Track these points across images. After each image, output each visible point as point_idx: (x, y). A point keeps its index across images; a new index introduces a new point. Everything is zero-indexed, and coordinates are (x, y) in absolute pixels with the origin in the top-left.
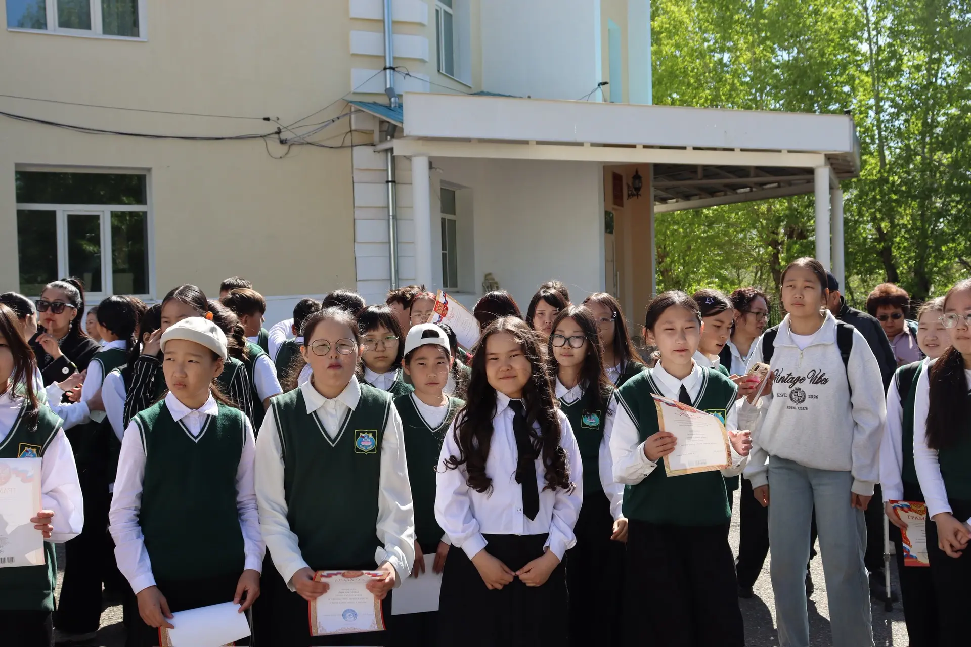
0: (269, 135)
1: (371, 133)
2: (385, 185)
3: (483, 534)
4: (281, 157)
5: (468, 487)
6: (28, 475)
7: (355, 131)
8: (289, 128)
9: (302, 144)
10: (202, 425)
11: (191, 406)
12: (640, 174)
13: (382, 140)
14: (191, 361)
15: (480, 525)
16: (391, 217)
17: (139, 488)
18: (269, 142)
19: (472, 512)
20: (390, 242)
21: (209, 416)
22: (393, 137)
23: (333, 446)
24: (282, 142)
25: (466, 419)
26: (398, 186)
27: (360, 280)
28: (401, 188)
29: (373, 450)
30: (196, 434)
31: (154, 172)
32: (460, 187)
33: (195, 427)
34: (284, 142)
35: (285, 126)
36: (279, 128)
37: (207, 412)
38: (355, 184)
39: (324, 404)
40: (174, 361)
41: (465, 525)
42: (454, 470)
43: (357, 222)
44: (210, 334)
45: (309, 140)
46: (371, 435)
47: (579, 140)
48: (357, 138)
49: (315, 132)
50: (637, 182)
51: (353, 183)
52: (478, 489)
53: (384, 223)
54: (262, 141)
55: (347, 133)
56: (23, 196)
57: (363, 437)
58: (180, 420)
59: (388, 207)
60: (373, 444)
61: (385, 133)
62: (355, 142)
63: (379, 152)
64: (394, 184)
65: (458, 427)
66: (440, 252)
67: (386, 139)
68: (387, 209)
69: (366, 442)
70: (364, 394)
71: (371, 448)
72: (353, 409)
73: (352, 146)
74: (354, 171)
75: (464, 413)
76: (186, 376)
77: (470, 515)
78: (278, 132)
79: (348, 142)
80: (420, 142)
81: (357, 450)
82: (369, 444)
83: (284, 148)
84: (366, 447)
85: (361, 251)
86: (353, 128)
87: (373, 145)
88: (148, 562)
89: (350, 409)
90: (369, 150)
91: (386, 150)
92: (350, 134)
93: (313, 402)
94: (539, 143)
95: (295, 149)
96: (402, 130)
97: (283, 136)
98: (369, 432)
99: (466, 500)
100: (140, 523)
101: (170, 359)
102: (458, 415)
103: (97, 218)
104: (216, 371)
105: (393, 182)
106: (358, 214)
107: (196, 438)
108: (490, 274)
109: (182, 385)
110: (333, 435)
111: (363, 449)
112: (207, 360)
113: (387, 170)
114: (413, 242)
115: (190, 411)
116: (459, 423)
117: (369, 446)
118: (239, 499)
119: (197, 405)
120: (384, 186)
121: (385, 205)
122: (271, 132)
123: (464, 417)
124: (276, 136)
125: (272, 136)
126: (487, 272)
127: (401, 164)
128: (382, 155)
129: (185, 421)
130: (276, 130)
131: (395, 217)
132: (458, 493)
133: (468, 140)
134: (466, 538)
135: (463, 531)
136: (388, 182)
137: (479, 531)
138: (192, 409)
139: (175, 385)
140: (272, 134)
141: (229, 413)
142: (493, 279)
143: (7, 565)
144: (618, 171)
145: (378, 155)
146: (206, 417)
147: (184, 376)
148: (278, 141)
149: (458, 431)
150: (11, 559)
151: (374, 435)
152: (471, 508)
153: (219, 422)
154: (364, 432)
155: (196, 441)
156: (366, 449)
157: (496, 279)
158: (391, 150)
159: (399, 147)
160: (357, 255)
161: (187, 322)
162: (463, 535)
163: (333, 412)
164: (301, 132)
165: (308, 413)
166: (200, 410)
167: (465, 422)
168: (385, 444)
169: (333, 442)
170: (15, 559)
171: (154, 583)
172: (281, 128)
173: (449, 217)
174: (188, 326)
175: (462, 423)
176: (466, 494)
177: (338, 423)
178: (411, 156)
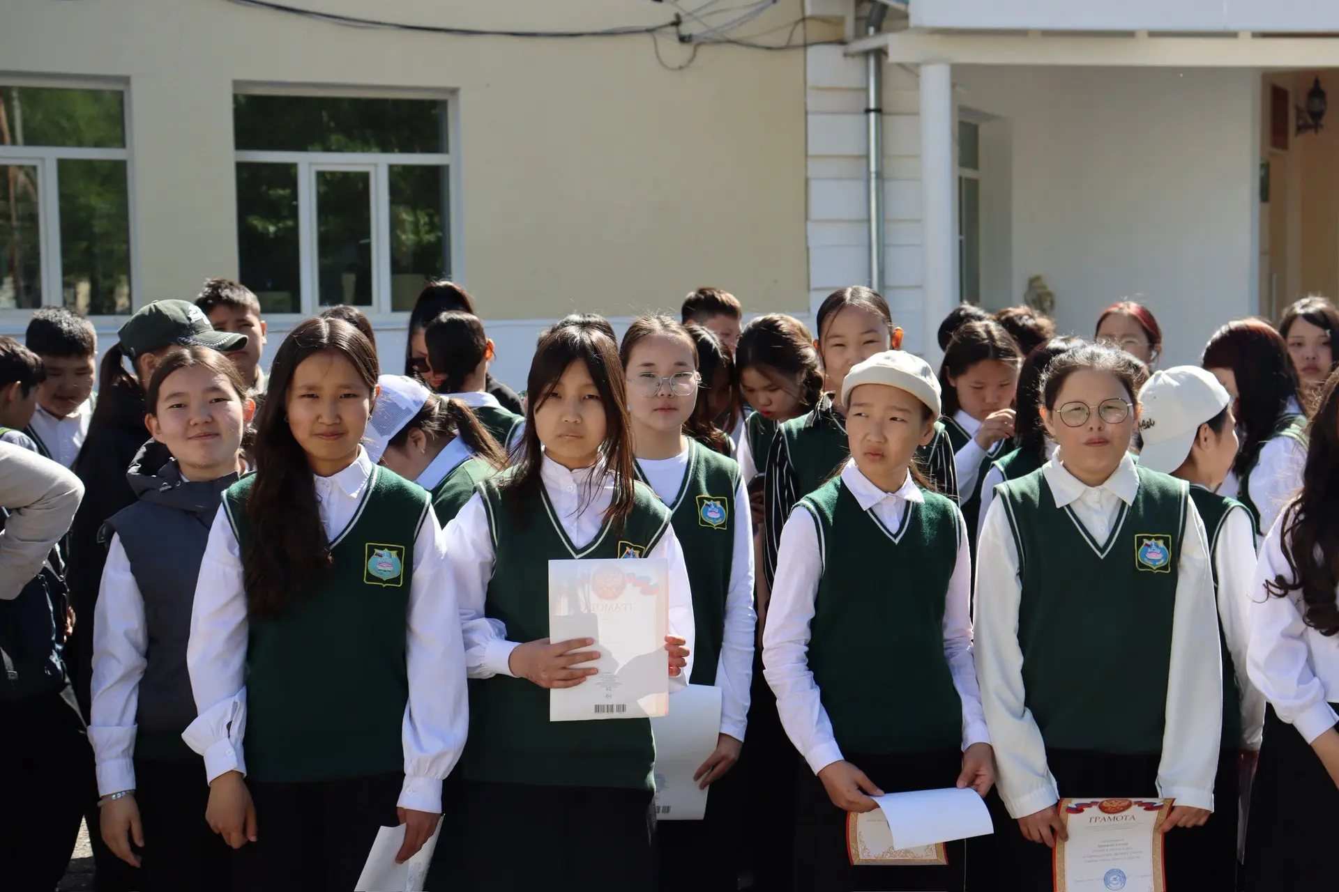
0: (661, 27)
1: (840, 21)
2: (863, 117)
3: (1330, 703)
4: (681, 68)
5: (1304, 626)
6: (651, 584)
7: (812, 18)
8: (696, 14)
9: (718, 42)
10: (901, 518)
11: (885, 487)
12: (1323, 86)
13: (860, 34)
14: (894, 419)
15: (1325, 687)
16: (873, 176)
17: (810, 612)
18: (660, 39)
19: (1311, 666)
20: (869, 220)
21: (908, 502)
22: (879, 30)
23: (1102, 557)
24: (683, 39)
25: (1302, 517)
26: (887, 119)
27: (816, 289)
28: (891, 122)
29: (1165, 568)
30: (894, 532)
31: (463, 97)
32: (989, 117)
33: (891, 521)
34: (687, 39)
35: (689, 10)
36: (678, 16)
37: (908, 497)
38: (810, 117)
39: (1082, 495)
40: (867, 417)
41: (1301, 686)
42: (1282, 600)
43: (814, 186)
44: (922, 378)
45: (733, 35)
46: (1161, 543)
47: (1232, 27)
48: (815, 31)
49: (741, 22)
50: (1317, 102)
51: (806, 113)
52: (1323, 631)
53: (861, 186)
54: (647, 38)
55: (797, 23)
56: (244, 139)
57: (1149, 546)
58: (870, 509)
59: (868, 157)
60: (1165, 557)
61: (863, 23)
62: (811, 38)
63: (853, 55)
64: (879, 115)
65: (1288, 531)
66: (957, 237)
67: (867, 33)
68: (864, 162)
69: (1153, 554)
70: (1143, 480)
71: (1162, 563)
72: (1130, 503)
73: (805, 46)
74: (809, 91)
75: (1297, 508)
76: (886, 440)
77: (1308, 671)
78: (677, 23)
79: (798, 39)
80: (937, 38)
81: (1142, 565)
82: (1160, 557)
83: (687, 49)
84: (1155, 561)
85: (818, 236)
86: (808, 12)
87: (842, 42)
88: (828, 726)
89: (1124, 504)
90: (837, 51)
91: (866, 54)
92: (800, 26)
93: (1066, 490)
94: (1153, 34)
95: (705, 53)
96: (906, 16)
97: (685, 29)
98: (1157, 539)
99: (1300, 645)
100: (811, 666)
101: (860, 414)
102: (1288, 511)
103: (364, 178)
104: (926, 435)
105: (878, 111)
106: (814, 169)
107: (895, 536)
108: (1038, 278)
109: (877, 455)
110: (1101, 542)
111: (1150, 564)
112: (916, 418)
113: (867, 89)
114: (918, 221)
115: (884, 495)
116: (1289, 524)
117: (1159, 560)
118: (946, 635)
119: (893, 487)
120: (859, 119)
121: (862, 152)
122: (661, 23)
123: (1297, 515)
124: (673, 29)
125: (664, 30)
126: (1035, 272)
127: (894, 79)
128: (859, 62)
129: (876, 511)
130: (673, 19)
131: (879, 175)
132: (1287, 635)
133: (1022, 33)
134: (1302, 709)
135: (1296, 697)
136: (868, 111)
137: (1324, 698)
138: (886, 492)
139: (865, 454)
140: (666, 26)
141: (934, 501)
142: (1045, 287)
143: (616, 715)
144: (1280, 84)
145: (850, 61)
146: (904, 504)
147: (883, 441)
148: (676, 38)
149: (1288, 538)
150: (622, 708)
151: (1166, 543)
152: (1310, 661)
153: (924, 513)
154: (1149, 538)
155: (897, 541)
156: (1155, 565)
157: (1050, 289)
158: (880, 53)
159: (899, 47)
160: (811, 244)
161: (888, 358)
162: (1298, 703)
163: (1097, 507)
164: (716, 21)
165: (1058, 506)
166: (897, 494)
167: (1301, 522)
168: (1184, 559)
169: (1102, 550)
170: (627, 708)
171: (841, 757)
172: (682, 14)
173: (969, 173)
174: (890, 364)
175: (1294, 525)
176: (1301, 637)
177: (1107, 523)
178: (918, 65)
